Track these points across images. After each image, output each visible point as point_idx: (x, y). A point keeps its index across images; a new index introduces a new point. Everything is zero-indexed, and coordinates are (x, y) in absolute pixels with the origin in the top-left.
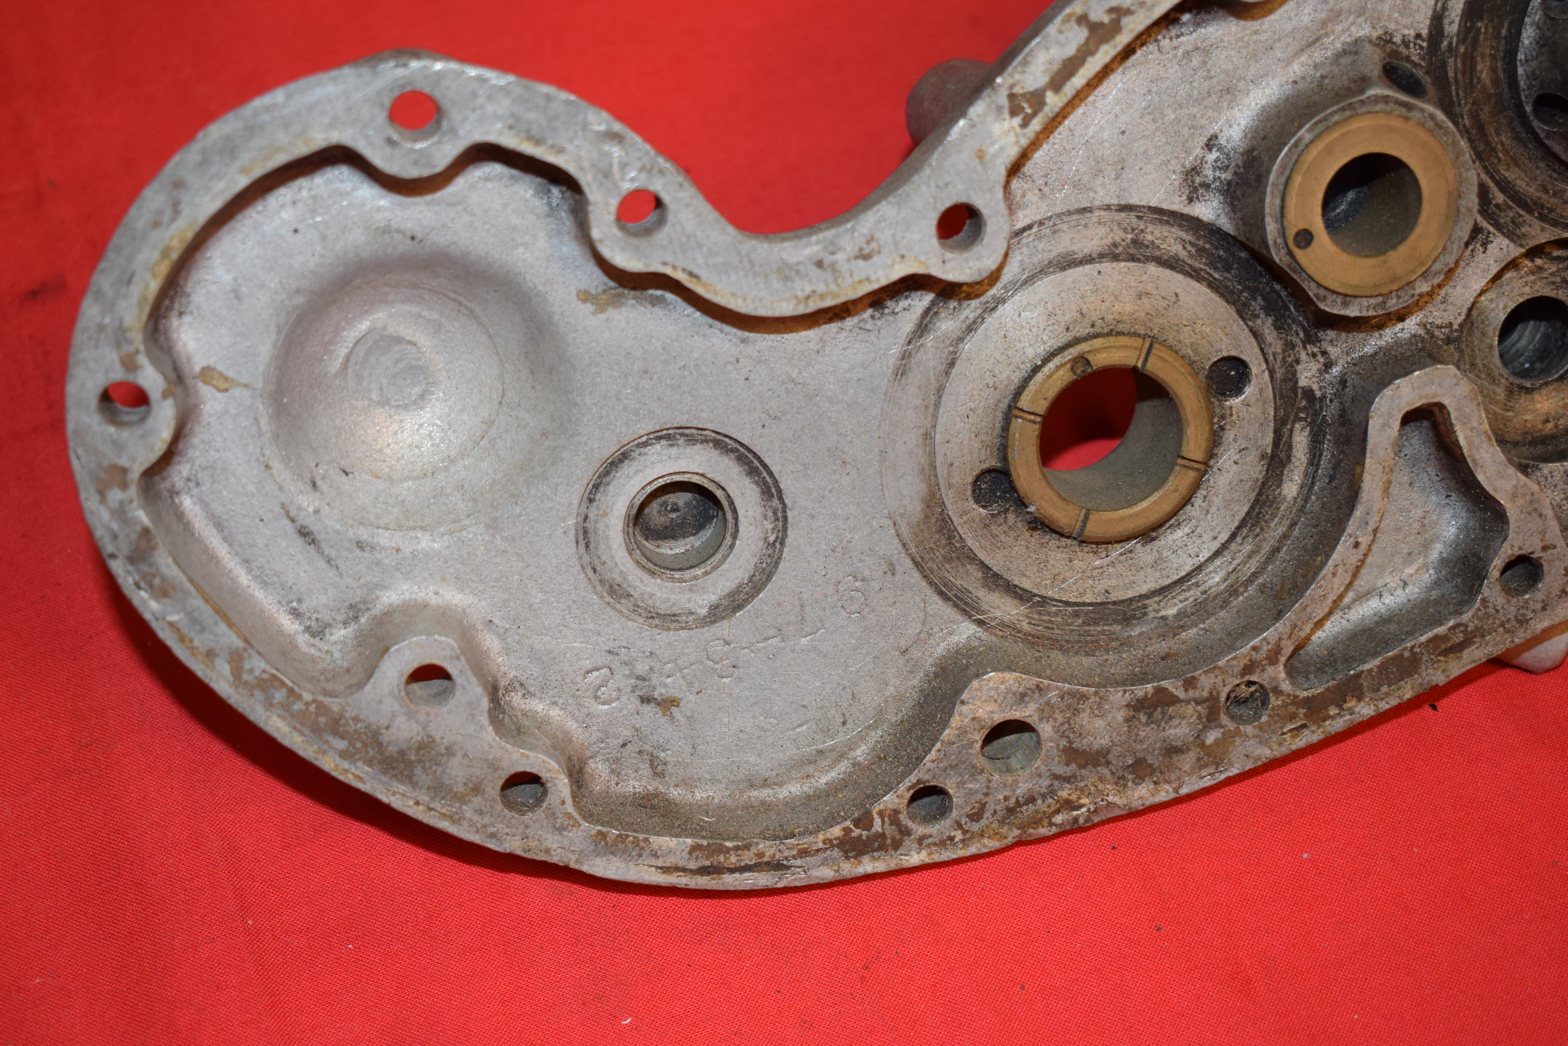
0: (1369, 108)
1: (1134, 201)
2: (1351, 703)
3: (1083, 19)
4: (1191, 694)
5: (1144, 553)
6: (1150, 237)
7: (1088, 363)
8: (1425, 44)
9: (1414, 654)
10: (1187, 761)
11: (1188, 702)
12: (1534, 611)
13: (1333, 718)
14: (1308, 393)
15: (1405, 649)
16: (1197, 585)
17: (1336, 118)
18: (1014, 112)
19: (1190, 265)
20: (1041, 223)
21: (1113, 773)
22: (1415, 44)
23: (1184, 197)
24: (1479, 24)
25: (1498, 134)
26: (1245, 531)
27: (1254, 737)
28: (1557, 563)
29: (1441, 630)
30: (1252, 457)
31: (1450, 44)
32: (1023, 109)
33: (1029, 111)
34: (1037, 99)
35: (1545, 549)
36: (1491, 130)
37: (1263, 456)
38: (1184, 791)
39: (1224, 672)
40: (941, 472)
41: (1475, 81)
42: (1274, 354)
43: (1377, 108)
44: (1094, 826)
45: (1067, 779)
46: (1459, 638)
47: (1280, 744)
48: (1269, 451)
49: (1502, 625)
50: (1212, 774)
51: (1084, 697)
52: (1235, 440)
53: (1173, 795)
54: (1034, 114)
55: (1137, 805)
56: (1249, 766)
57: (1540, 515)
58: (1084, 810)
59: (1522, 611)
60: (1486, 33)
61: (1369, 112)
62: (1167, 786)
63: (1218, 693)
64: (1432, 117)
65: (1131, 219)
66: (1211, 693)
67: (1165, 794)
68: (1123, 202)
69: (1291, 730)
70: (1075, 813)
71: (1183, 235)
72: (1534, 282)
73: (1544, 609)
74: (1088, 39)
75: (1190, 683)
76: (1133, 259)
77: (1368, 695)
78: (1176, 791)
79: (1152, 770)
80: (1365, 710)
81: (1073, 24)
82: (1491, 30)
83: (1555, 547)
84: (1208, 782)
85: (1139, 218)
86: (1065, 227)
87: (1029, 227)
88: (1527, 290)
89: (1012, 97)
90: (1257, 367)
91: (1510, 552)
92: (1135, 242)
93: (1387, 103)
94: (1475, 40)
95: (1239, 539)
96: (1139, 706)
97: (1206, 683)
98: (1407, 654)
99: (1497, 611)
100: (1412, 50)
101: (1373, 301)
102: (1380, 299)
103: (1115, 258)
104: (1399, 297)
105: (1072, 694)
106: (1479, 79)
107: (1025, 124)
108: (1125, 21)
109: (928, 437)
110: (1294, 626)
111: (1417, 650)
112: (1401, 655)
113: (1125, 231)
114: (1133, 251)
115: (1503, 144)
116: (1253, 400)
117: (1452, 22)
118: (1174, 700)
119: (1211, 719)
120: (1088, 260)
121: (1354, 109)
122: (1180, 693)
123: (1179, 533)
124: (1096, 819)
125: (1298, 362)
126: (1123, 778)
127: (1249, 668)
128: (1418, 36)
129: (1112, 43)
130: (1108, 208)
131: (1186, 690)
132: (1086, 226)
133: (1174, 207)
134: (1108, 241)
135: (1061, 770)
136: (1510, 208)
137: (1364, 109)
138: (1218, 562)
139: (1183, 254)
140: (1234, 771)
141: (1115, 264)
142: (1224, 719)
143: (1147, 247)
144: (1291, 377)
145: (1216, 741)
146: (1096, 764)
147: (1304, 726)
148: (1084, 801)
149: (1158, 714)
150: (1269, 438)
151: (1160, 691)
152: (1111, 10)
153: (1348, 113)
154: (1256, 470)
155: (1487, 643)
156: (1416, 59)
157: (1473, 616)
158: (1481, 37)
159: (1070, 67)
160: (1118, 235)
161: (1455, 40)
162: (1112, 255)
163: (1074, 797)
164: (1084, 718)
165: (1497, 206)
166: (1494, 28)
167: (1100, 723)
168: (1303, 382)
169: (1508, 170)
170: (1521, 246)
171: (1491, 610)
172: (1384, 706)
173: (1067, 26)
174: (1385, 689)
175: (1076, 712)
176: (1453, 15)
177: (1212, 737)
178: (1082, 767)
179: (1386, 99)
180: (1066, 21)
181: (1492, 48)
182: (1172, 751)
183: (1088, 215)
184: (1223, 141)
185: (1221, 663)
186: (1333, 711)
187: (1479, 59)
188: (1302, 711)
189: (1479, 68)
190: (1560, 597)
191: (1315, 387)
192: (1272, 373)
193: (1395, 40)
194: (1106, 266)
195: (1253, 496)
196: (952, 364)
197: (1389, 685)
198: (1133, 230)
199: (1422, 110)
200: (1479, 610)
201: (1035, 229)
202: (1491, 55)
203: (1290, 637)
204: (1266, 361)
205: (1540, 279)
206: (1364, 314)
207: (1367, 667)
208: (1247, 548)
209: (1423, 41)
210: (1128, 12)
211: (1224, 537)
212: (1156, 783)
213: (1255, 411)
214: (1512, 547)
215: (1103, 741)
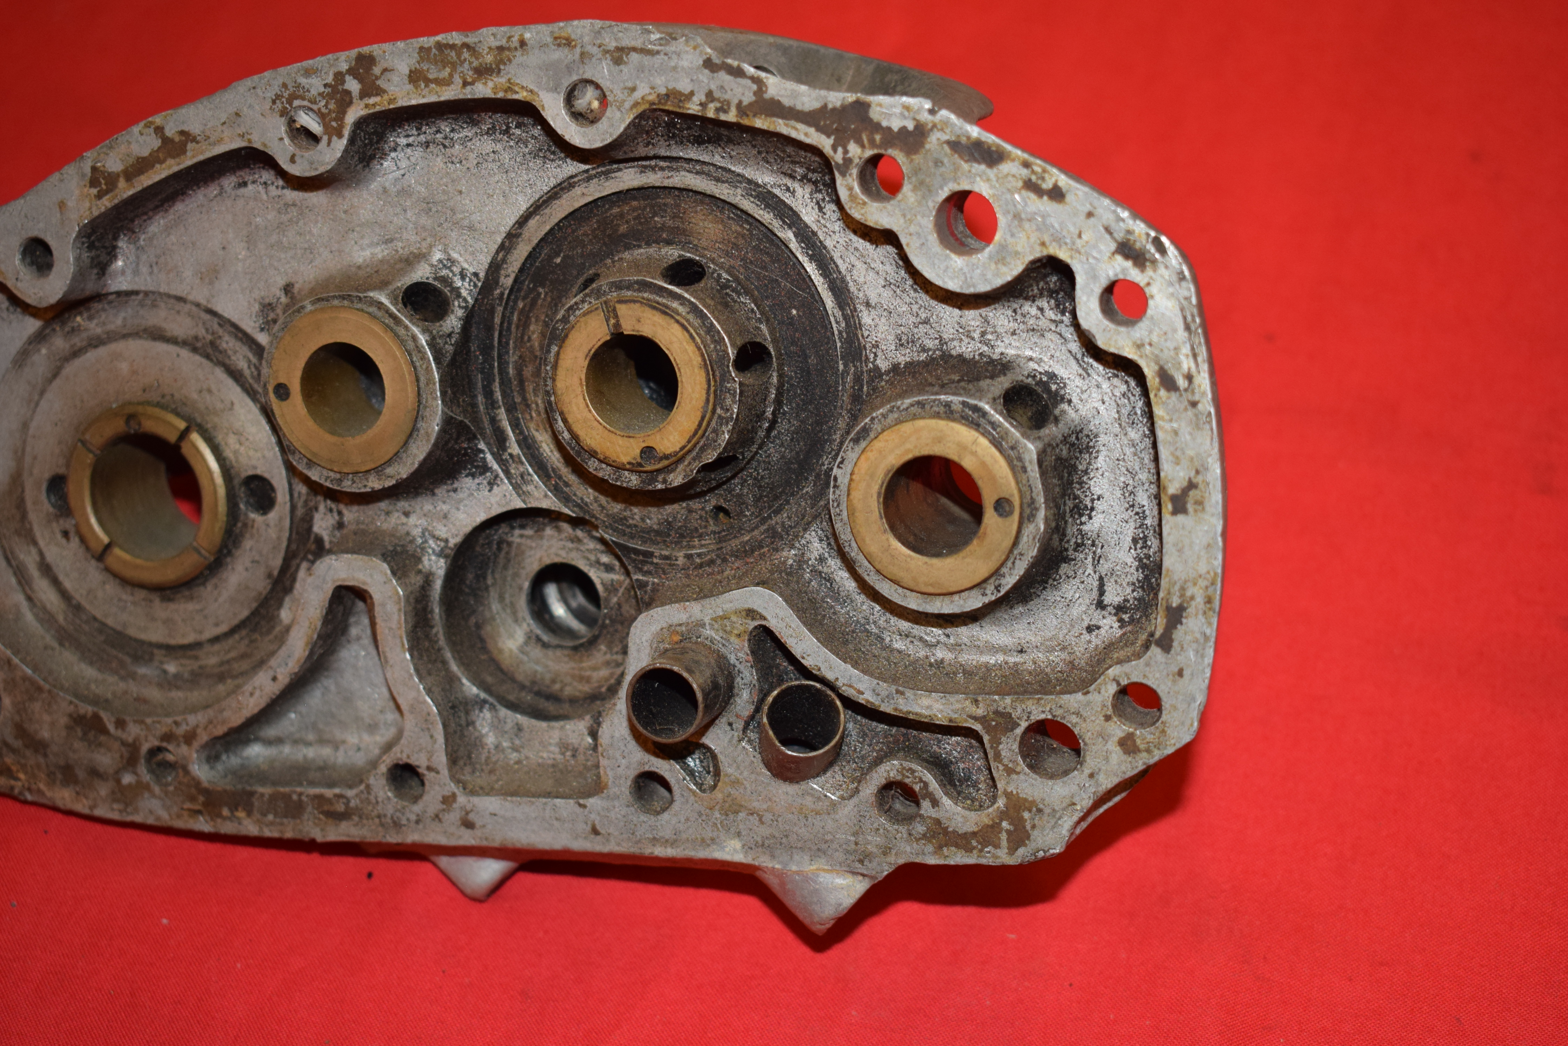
0: (364, 307)
1: (219, 309)
2: (241, 814)
3: (159, 130)
4: (119, 733)
5: (161, 609)
6: (224, 345)
7: (140, 424)
8: (480, 284)
9: (300, 801)
10: (104, 789)
11: (116, 739)
12: (408, 820)
13: (225, 818)
14: (319, 541)
15: (295, 792)
16: (196, 658)
17: (336, 302)
18: (93, 183)
19: (250, 385)
20: (146, 294)
21: (47, 766)
22: (471, 280)
23: (257, 325)
24: (541, 290)
25: (536, 395)
26: (244, 632)
27: (160, 798)
28: (437, 788)
29: (329, 793)
30: (261, 572)
31: (502, 294)
32: (100, 183)
33: (104, 187)
34: (112, 180)
35: (429, 768)
36: (530, 387)
37: (270, 576)
38: (99, 812)
39: (148, 728)
40: (28, 459)
41: (526, 338)
42: (299, 493)
43: (371, 310)
44: (25, 802)
45: (14, 751)
46: (340, 807)
47: (179, 816)
48: (276, 573)
49: (379, 816)
50: (120, 811)
51: (40, 689)
52: (251, 549)
53: (86, 811)
54: (107, 192)
55: (60, 804)
56: (151, 821)
57: (432, 737)
58: (19, 784)
59: (398, 814)
60: (544, 300)
61: (362, 310)
62: (85, 801)
63: (140, 744)
64: (414, 338)
65: (214, 324)
66: (134, 741)
67: (81, 807)
68: (209, 306)
69: (189, 810)
70: (13, 782)
71: (251, 356)
72: (571, 550)
73: (417, 822)
74: (159, 148)
75: (120, 724)
76: (208, 357)
77: (257, 815)
78: (92, 808)
79: (76, 782)
80: (251, 828)
81: (152, 130)
82: (549, 299)
83: (438, 772)
84: (115, 816)
85: (220, 325)
86: (162, 305)
87: (136, 293)
88: (563, 553)
89: (94, 169)
90: (282, 495)
91: (399, 755)
92: (212, 343)
93: (379, 308)
94: (533, 303)
95: (237, 636)
96: (78, 720)
97: (133, 731)
98: (295, 797)
99: (377, 802)
100: (466, 284)
101: (331, 474)
102: (338, 476)
103: (195, 350)
104: (354, 482)
105: (33, 682)
106: (529, 340)
107: (99, 196)
108: (190, 146)
109: (25, 426)
110: (210, 722)
111: (304, 798)
112: (290, 796)
113: (207, 330)
114: (210, 350)
115: (537, 405)
116: (272, 524)
117: (507, 276)
118: (104, 731)
119: (131, 762)
120: (173, 341)
121: (352, 302)
122: (111, 728)
123: (191, 606)
124: (29, 797)
125: (316, 509)
126: (54, 773)
127: (168, 737)
128: (476, 275)
129: (177, 160)
130: (198, 305)
131: (116, 728)
132: (178, 312)
133: (249, 330)
134: (192, 332)
135: (10, 740)
136: (522, 463)
137: (359, 306)
138: (217, 647)
139: (247, 372)
140: (138, 818)
141: (191, 355)
142: (142, 769)
143: (221, 352)
144: (308, 520)
145: (130, 785)
146: (36, 751)
147: (199, 812)
148: (22, 776)
149: (91, 735)
150: (277, 562)
151: (96, 717)
152: (182, 133)
153: (346, 303)
154: (262, 586)
155: (363, 826)
156: (464, 293)
157: (357, 795)
158: (540, 302)
159: (142, 165)
160: (202, 332)
161: (507, 292)
162: (192, 345)
163: (14, 768)
164: (37, 706)
165: (511, 455)
166: (553, 299)
167: (46, 718)
168: (316, 529)
169: (537, 430)
170: (524, 501)
171: (372, 798)
172: (268, 833)
173: (147, 130)
174: (270, 817)
175: (32, 699)
176: (510, 270)
177: (127, 779)
178: (27, 746)
179: (380, 305)
180: (146, 126)
181: (547, 316)
182: (95, 773)
183: (182, 304)
184: (296, 290)
185: (149, 721)
186: (226, 812)
187: (533, 320)
188: (201, 799)
189: (532, 328)
190: (433, 820)
191: (326, 538)
192: (293, 508)
193: (454, 269)
194: (185, 353)
195: (254, 605)
196: (55, 375)
197: (276, 815)
198: (213, 333)
199: (406, 328)
200: (362, 792)
201: (141, 296)
202: (544, 321)
203: (205, 728)
204: (291, 495)
205: (578, 549)
206: (322, 482)
207: (261, 790)
208: (242, 647)
209: (479, 280)
210: (194, 140)
211: (224, 628)
212: (78, 793)
213: (273, 533)
214: (402, 752)
215: (45, 734)
